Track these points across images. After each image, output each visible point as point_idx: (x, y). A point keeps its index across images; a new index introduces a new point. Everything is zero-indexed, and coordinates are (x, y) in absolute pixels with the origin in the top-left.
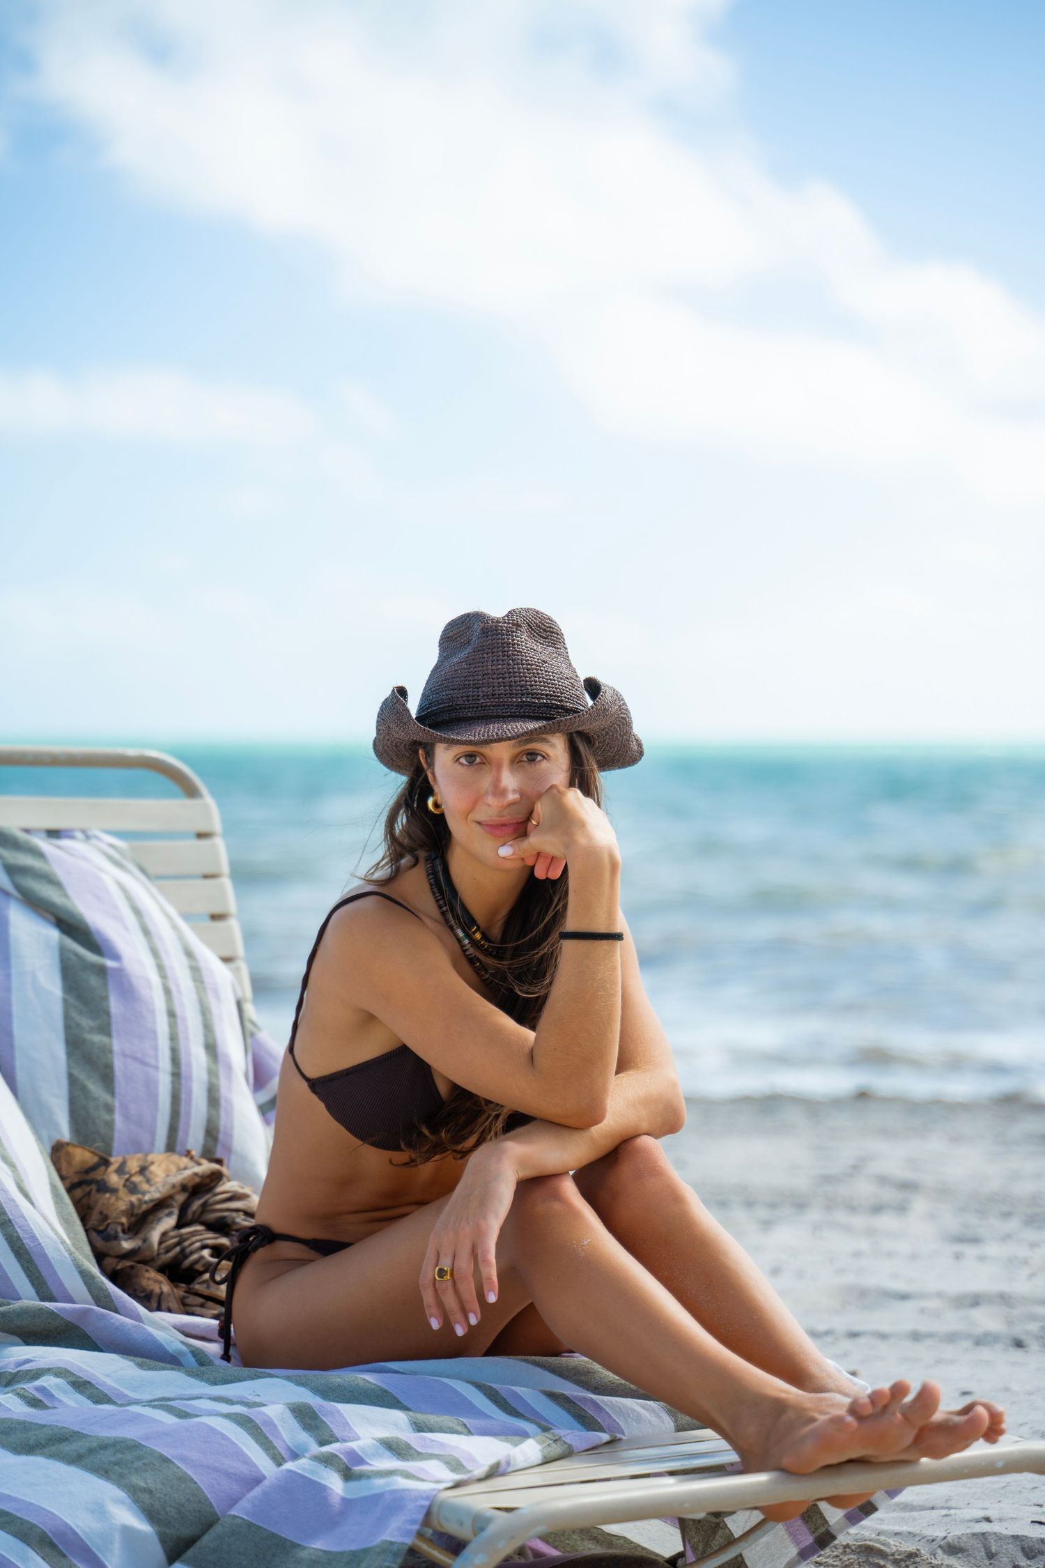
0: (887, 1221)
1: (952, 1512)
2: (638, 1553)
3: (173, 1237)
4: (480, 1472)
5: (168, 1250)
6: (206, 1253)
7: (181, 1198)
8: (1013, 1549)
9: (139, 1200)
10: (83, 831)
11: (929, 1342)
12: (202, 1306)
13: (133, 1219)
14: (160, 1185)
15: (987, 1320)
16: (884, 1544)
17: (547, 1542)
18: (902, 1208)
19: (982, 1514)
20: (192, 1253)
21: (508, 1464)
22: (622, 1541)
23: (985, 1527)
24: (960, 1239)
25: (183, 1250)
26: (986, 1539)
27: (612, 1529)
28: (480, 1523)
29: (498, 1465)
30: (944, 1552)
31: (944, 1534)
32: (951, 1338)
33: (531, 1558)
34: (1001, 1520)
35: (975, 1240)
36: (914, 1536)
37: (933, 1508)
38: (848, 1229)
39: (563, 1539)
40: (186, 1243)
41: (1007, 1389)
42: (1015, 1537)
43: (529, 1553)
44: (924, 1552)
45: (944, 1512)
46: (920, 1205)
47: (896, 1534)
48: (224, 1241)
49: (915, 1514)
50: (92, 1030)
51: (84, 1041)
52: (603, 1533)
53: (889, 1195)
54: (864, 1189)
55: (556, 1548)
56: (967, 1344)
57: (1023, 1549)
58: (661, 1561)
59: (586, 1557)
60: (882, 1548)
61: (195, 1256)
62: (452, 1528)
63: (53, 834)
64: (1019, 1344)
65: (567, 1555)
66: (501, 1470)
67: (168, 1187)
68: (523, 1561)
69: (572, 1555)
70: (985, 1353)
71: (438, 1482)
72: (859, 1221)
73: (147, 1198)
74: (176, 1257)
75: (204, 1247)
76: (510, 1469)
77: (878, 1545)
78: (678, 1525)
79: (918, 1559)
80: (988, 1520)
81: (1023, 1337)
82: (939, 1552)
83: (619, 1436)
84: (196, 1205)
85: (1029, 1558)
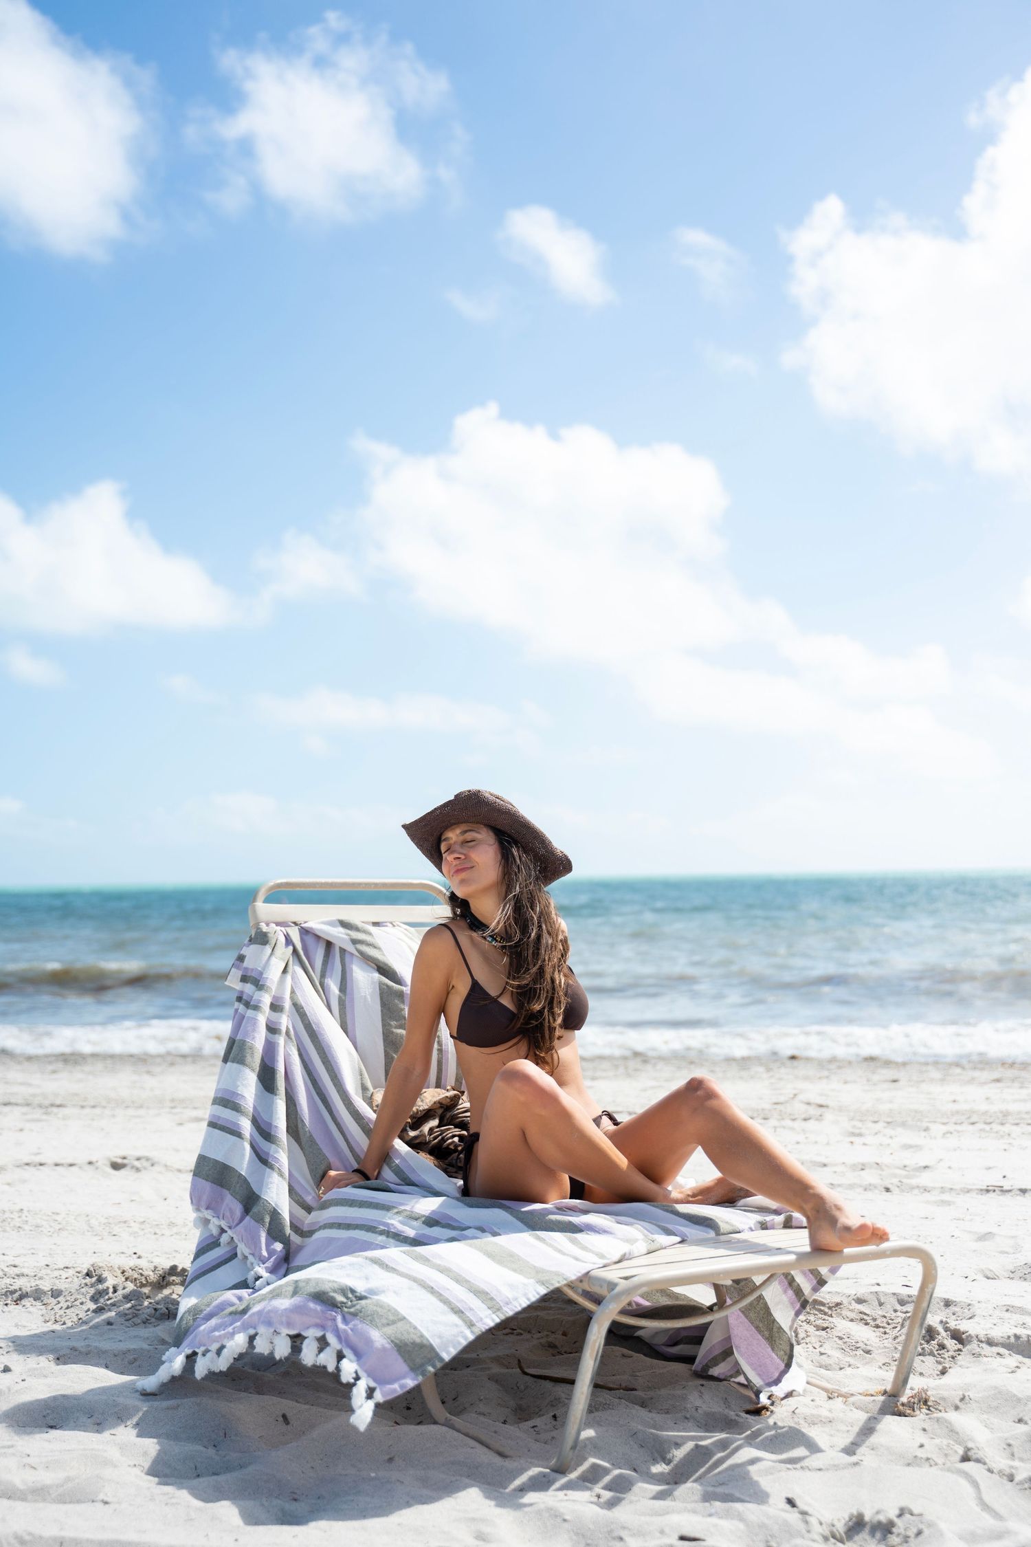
0: (811, 1124)
1: (859, 1280)
2: (692, 1303)
3: (437, 1132)
4: (616, 1258)
5: (435, 1138)
6: (456, 1139)
7: (440, 1111)
8: (894, 1301)
9: (417, 1110)
10: (391, 923)
11: (839, 1189)
12: (456, 1172)
13: (415, 1120)
14: (427, 1101)
15: (870, 1177)
16: (823, 1298)
17: (643, 1298)
18: (820, 1118)
19: (875, 1281)
20: (448, 1139)
21: (630, 1254)
22: (683, 1297)
23: (876, 1289)
24: (853, 1134)
25: (443, 1138)
26: (878, 1295)
27: (677, 1290)
28: (612, 1286)
29: (625, 1255)
30: (856, 1302)
31: (854, 1293)
32: (851, 1187)
33: (635, 1307)
34: (885, 1284)
35: (860, 1135)
36: (839, 1294)
37: (848, 1279)
38: (792, 1129)
39: (651, 1295)
40: (444, 1135)
41: (883, 1214)
42: (894, 1294)
43: (634, 1304)
44: (845, 1302)
45: (855, 1280)
46: (829, 1116)
47: (829, 1293)
48: (465, 1133)
49: (839, 1282)
50: (396, 1028)
51: (393, 1032)
52: (673, 1293)
53: (813, 1111)
54: (798, 1108)
55: (647, 1301)
56: (860, 1190)
57: (898, 1300)
58: (705, 1307)
59: (664, 1306)
60: (822, 1300)
61: (450, 1141)
62: (596, 1289)
63: (376, 924)
64: (888, 1190)
65: (655, 1305)
66: (627, 1256)
67: (432, 1103)
68: (630, 1308)
69: (657, 1305)
70: (869, 1195)
71: (594, 1263)
72: (798, 1125)
73: (421, 1109)
74: (439, 1141)
75: (454, 1136)
76: (631, 1257)
77: (820, 1299)
78: (713, 1287)
79: (841, 1306)
80: (878, 1285)
81: (890, 1186)
82: (853, 1302)
83: (686, 1238)
84: (448, 1115)
85: (901, 1306)
